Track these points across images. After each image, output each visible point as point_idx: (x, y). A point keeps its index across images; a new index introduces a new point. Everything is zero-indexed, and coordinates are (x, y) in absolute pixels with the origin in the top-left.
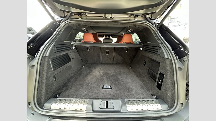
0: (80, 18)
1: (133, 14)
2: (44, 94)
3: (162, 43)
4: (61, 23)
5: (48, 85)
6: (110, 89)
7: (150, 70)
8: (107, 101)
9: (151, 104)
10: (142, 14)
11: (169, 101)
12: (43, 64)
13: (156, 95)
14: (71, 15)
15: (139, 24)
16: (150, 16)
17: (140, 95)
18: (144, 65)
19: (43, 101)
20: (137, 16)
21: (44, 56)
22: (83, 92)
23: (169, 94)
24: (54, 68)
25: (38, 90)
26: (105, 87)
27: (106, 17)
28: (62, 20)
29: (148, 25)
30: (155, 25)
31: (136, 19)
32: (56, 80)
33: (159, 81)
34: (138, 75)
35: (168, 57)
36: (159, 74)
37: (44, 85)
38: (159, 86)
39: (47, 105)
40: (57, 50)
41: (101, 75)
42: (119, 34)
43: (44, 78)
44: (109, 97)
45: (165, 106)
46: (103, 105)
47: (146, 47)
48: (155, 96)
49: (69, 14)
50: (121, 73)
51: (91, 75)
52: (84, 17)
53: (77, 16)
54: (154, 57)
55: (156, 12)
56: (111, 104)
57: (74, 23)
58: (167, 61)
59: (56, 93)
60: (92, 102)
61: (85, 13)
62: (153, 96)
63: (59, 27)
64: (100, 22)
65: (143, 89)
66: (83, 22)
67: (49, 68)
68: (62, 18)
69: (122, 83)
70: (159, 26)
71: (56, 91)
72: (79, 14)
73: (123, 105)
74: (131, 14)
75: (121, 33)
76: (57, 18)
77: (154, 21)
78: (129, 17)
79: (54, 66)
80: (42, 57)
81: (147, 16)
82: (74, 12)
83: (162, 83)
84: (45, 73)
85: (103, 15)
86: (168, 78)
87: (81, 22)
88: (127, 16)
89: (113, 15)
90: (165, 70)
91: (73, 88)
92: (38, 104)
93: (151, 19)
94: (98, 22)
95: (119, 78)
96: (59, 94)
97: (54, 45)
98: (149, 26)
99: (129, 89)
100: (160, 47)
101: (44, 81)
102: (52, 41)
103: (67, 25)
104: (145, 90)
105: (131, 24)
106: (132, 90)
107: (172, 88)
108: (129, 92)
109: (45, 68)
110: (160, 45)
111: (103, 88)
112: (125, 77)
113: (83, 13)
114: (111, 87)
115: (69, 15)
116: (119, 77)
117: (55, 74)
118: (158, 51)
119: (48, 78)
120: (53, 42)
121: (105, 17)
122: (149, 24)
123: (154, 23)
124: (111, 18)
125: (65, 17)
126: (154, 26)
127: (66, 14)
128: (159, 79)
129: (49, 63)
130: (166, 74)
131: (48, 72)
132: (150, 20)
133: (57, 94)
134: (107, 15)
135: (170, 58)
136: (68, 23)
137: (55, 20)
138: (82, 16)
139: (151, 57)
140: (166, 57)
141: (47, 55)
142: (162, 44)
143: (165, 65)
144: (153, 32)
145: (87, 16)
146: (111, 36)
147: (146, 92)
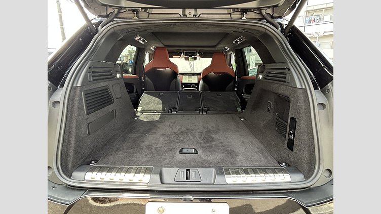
1: (237, 9)
2: (72, 154)
4: (100, 27)
9: (271, 173)
10: (255, 8)
12: (73, 99)
14: (119, 13)
15: (250, 27)
16: (270, 11)
18: (269, 111)
19: (70, 167)
20: (245, 11)
21: (75, 86)
22: (142, 157)
24: (87, 110)
26: (184, 151)
28: (101, 22)
30: (280, 28)
31: (244, 18)
32: (89, 134)
33: (291, 134)
39: (75, 174)
40: (93, 76)
41: (175, 133)
43: (74, 125)
46: (181, 175)
47: (269, 73)
49: (116, 10)
50: (219, 129)
51: (155, 133)
52: (143, 15)
53: (130, 14)
54: (282, 90)
55: (279, 5)
57: (124, 27)
58: (300, 92)
59: (90, 159)
61: (146, 8)
63: (97, 35)
64: (175, 24)
66: (141, 25)
67: (81, 108)
71: (89, 155)
72: (135, 11)
73: (218, 174)
74: (234, 9)
76: (94, 18)
77: (279, 20)
78: (230, 14)
79: (88, 105)
80: (72, 87)
81: (264, 11)
82: (125, 8)
83: (294, 137)
85: (180, 11)
86: (301, 126)
87: (137, 25)
88: (226, 11)
89: (200, 11)
91: (120, 153)
93: (272, 17)
94: (170, 24)
95: (213, 138)
97: (90, 68)
99: (232, 154)
100: (289, 69)
101: (74, 131)
105: (236, 27)
109: (76, 107)
110: (289, 64)
112: (226, 136)
113: (142, 8)
115: (116, 12)
116: (213, 136)
118: (287, 76)
120: (87, 62)
124: (196, 15)
127: (110, 10)
131: (79, 115)
134: (187, 11)
135: (304, 87)
136: (113, 27)
137: (90, 21)
138: (140, 13)
139: (276, 91)
140: (298, 86)
141: (79, 85)
143: (297, 101)
145: (149, 13)
146: (198, 54)
147: (266, 158)
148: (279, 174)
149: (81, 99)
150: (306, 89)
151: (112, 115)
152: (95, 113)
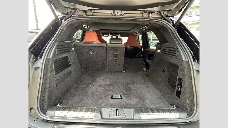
0: (85, 15)
1: (147, 11)
2: (46, 100)
4: (63, 21)
6: (120, 98)
7: (171, 78)
8: (117, 110)
9: (167, 112)
10: (157, 11)
11: (188, 108)
12: (47, 66)
14: (75, 12)
15: (154, 22)
16: (166, 13)
17: (156, 104)
18: (164, 72)
19: (45, 108)
20: (151, 12)
21: (48, 57)
22: (88, 101)
23: (188, 101)
24: (56, 72)
25: (41, 95)
26: (114, 97)
27: (115, 14)
28: (64, 17)
29: (164, 24)
30: (172, 23)
31: (150, 17)
32: (56, 87)
33: (179, 88)
35: (186, 59)
36: (178, 79)
37: (47, 89)
39: (48, 112)
40: (59, 51)
41: (107, 85)
43: (48, 82)
44: (120, 106)
45: (184, 115)
46: (114, 113)
47: (165, 49)
48: (174, 106)
49: (73, 10)
50: (134, 83)
51: (95, 84)
52: (89, 13)
53: (81, 13)
54: (173, 61)
55: (172, 10)
56: (122, 112)
57: (78, 21)
58: (185, 63)
59: (57, 102)
60: (100, 110)
61: (91, 10)
62: (172, 106)
63: (61, 25)
64: (109, 19)
65: (161, 99)
66: (88, 20)
67: (52, 71)
68: (63, 15)
69: (136, 93)
70: (176, 25)
71: (56, 100)
72: (85, 11)
73: (135, 113)
74: (144, 11)
75: (133, 30)
76: (59, 15)
77: (171, 18)
78: (142, 14)
79: (56, 69)
81: (162, 13)
82: (79, 9)
83: (181, 90)
84: (49, 75)
85: (112, 12)
86: (186, 83)
88: (139, 12)
89: (124, 12)
90: (183, 74)
91: (75, 98)
92: (41, 110)
93: (167, 16)
94: (106, 19)
95: (131, 88)
97: (57, 46)
99: (143, 99)
100: (178, 49)
101: (48, 85)
103: (71, 22)
104: (163, 99)
105: (145, 22)
106: (146, 100)
107: (191, 94)
108: (143, 101)
109: (49, 71)
110: (178, 45)
111: (112, 97)
112: (138, 87)
113: (89, 9)
114: (121, 97)
115: (73, 12)
116: (131, 87)
117: (56, 79)
118: (176, 53)
120: (56, 42)
122: (166, 23)
124: (121, 14)
126: (171, 25)
127: (69, 10)
128: (178, 86)
130: (184, 79)
131: (51, 75)
132: (166, 18)
134: (116, 12)
135: (187, 60)
137: (57, 16)
138: (87, 12)
139: (169, 61)
140: (184, 60)
141: (51, 57)
142: (179, 45)
143: (183, 69)
144: (170, 31)
145: (93, 13)
146: (119, 35)
147: (164, 102)
148: (172, 113)
149: (52, 66)
150: (189, 61)
151: (69, 73)
152: (60, 73)
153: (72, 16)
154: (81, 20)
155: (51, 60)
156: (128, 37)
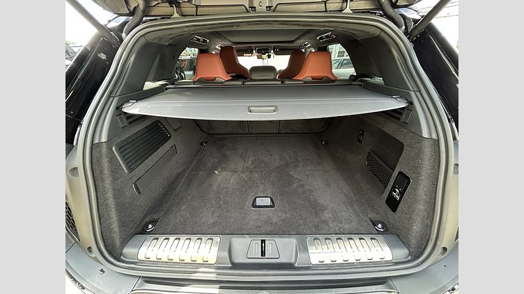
0: (176, 15)
3: (420, 91)
5: (121, 208)
6: (271, 206)
7: (374, 156)
8: (263, 241)
11: (413, 241)
13: (381, 223)
17: (342, 223)
23: (417, 227)
25: (100, 223)
27: (253, 8)
29: (382, 30)
34: (342, 166)
35: (430, 134)
36: (395, 174)
37: (113, 210)
38: (393, 204)
42: (294, 45)
44: (269, 228)
45: (402, 253)
48: (380, 226)
56: (272, 246)
60: (228, 245)
62: (375, 225)
65: (352, 206)
68: (123, 19)
69: (300, 190)
70: (416, 33)
75: (300, 42)
84: (108, 182)
90: (417, 169)
92: (107, 250)
96: (154, 222)
98: (385, 32)
102: (109, 97)
103: (143, 41)
106: (323, 209)
107: (425, 214)
108: (317, 215)
111: (254, 205)
114: (273, 203)
117: (134, 179)
119: (118, 193)
121: (251, 7)
122: (387, 26)
123: (404, 17)
125: (132, 14)
126: (400, 32)
128: (393, 187)
129: (112, 159)
130: (417, 179)
133: (149, 224)
142: (418, 94)
144: (395, 53)
153: (144, 19)
154: (168, 32)
155: (104, 146)
156: (289, 56)
